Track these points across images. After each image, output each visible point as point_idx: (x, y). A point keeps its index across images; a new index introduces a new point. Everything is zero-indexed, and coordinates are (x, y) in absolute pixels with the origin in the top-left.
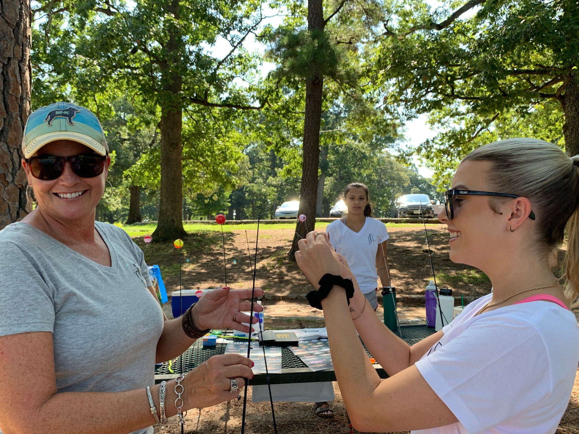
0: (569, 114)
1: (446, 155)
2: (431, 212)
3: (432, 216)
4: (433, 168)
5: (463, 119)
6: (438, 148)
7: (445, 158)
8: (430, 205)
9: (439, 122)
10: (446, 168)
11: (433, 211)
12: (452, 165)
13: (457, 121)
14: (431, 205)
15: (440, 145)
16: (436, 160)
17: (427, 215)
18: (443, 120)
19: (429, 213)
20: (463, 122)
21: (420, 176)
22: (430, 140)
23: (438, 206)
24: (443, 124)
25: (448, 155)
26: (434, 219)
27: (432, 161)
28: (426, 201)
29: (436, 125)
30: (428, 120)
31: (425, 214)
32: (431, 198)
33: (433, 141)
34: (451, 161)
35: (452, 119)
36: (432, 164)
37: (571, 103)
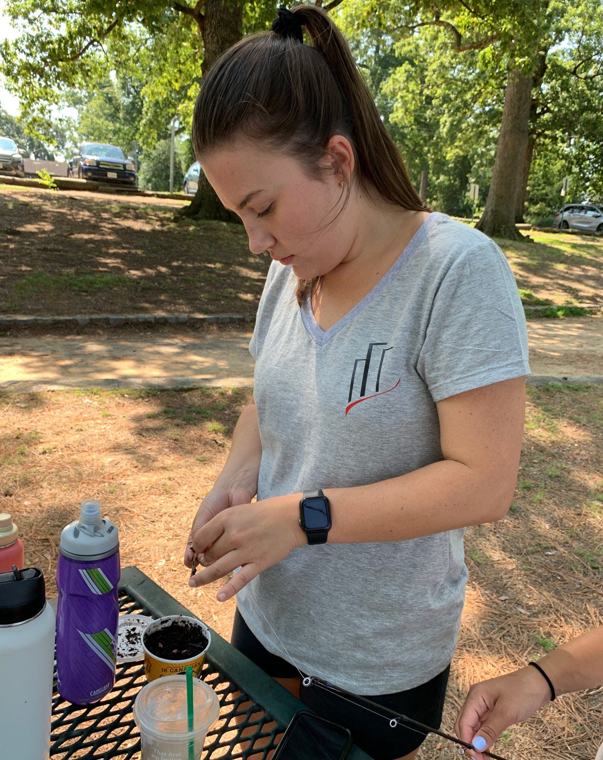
0: (209, 46)
1: (38, 76)
2: (20, 168)
3: (22, 174)
4: (18, 94)
5: (63, 20)
6: (25, 60)
7: (36, 80)
8: (17, 156)
9: (26, 15)
10: (38, 98)
11: (23, 166)
12: (46, 94)
13: (54, 23)
14: (20, 156)
15: (28, 55)
16: (21, 81)
17: (14, 172)
18: (31, 16)
19: (17, 168)
20: (63, 25)
21: (4, 111)
22: (10, 43)
23: (32, 161)
24: (31, 22)
25: (41, 76)
26: (25, 180)
27: (16, 81)
28: (11, 148)
29: (21, 20)
30: (7, 8)
31: (11, 170)
32: (20, 146)
33: (16, 44)
34: (45, 87)
35: (45, 16)
36: (15, 86)
37: (213, 30)
